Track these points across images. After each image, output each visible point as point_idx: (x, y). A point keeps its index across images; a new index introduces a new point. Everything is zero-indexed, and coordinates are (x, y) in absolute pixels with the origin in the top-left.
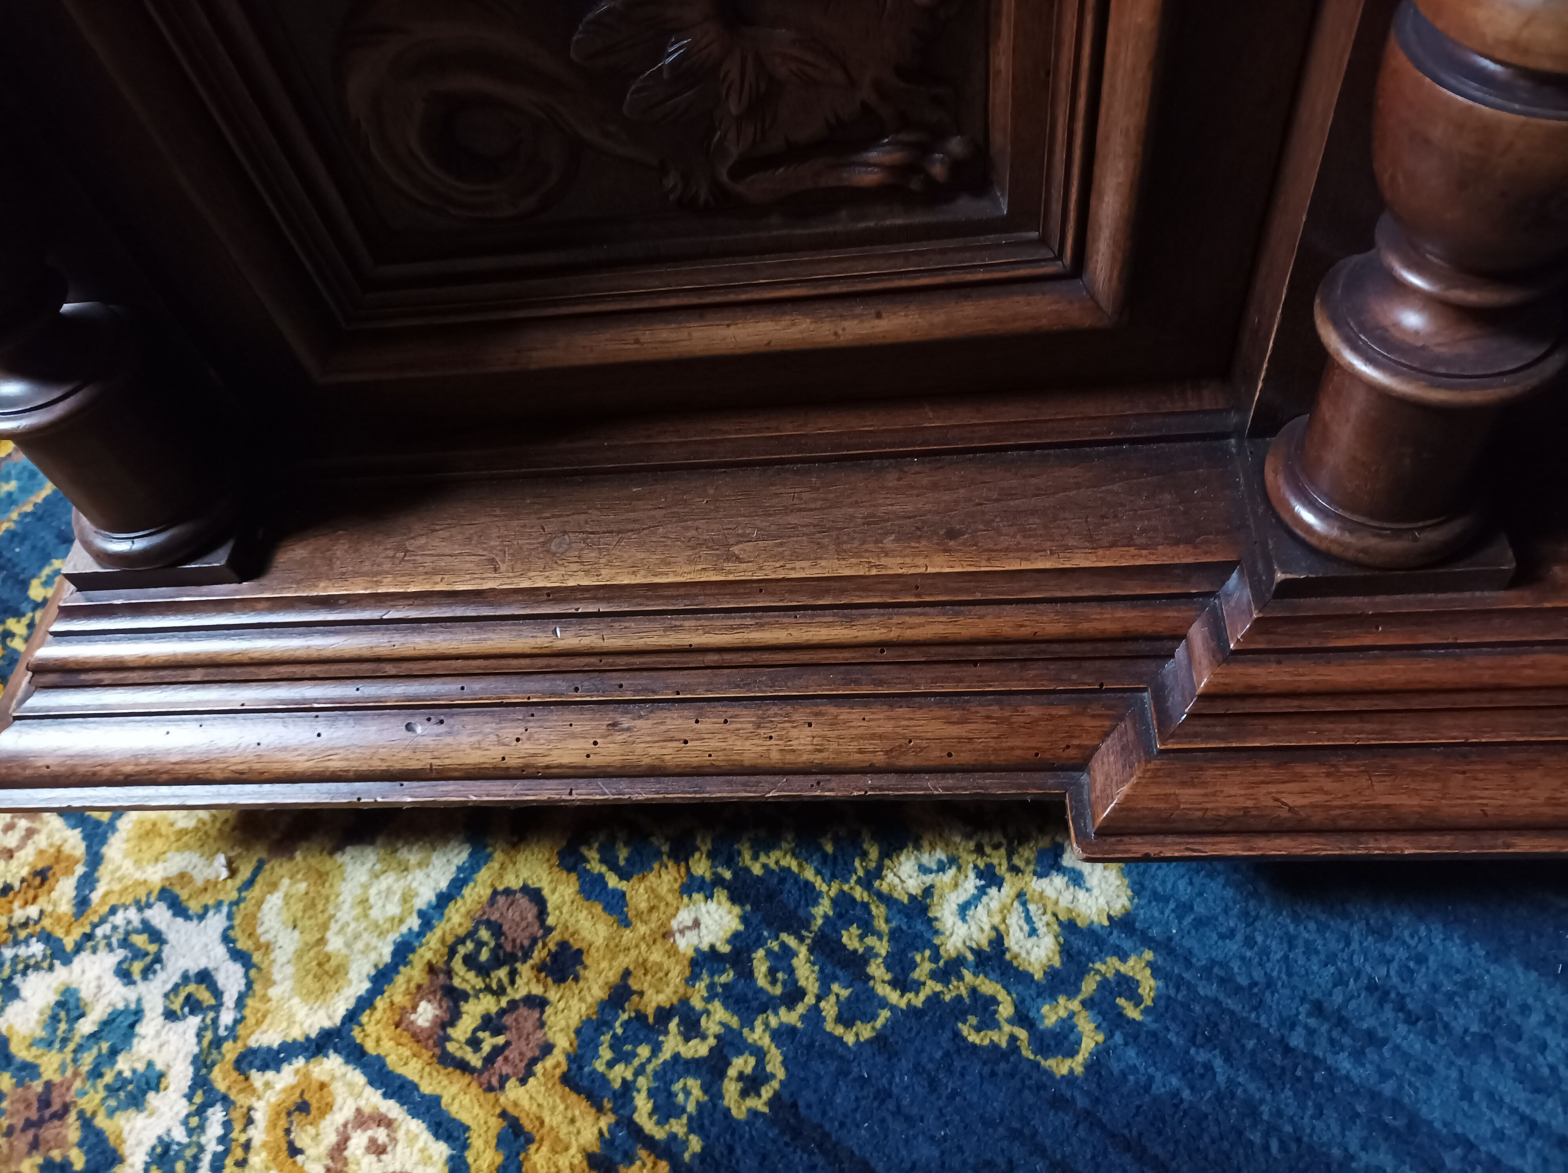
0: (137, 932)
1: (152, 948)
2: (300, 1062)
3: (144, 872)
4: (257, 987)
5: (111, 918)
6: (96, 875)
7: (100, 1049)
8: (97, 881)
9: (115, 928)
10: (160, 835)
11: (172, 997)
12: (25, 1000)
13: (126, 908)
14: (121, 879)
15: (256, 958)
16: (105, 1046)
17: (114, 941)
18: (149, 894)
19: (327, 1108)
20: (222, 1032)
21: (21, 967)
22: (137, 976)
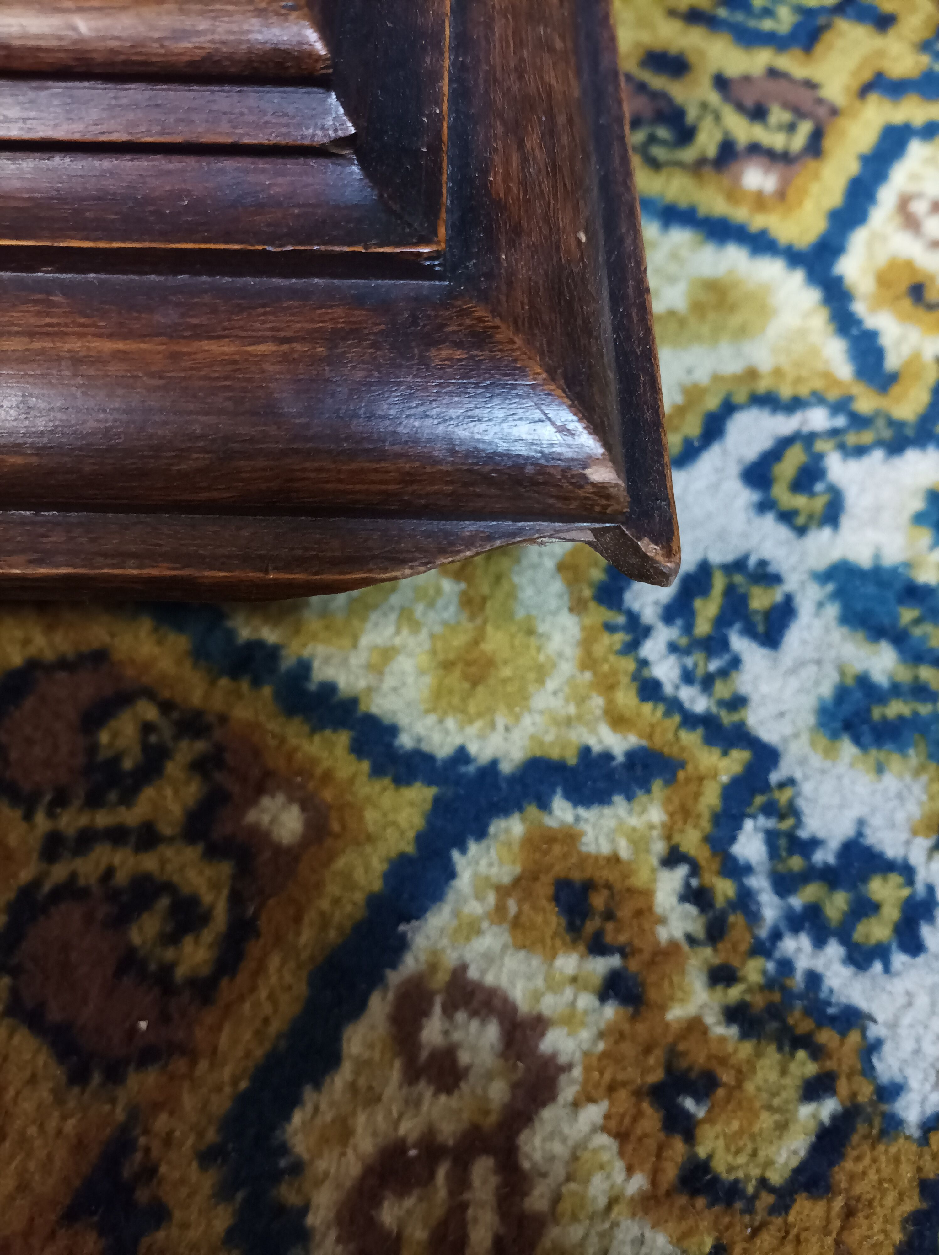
0: (688, 628)
1: (719, 583)
2: (859, 308)
3: (560, 655)
4: (762, 386)
5: (668, 689)
6: (572, 760)
7: (917, 622)
8: (586, 751)
9: (688, 677)
10: (476, 642)
11: (800, 520)
12: (861, 823)
13: (644, 663)
14: (581, 701)
15: (712, 403)
16: (907, 615)
17: (714, 666)
18: (610, 628)
19: (909, 265)
20: (841, 421)
21: (796, 863)
22: (777, 595)
